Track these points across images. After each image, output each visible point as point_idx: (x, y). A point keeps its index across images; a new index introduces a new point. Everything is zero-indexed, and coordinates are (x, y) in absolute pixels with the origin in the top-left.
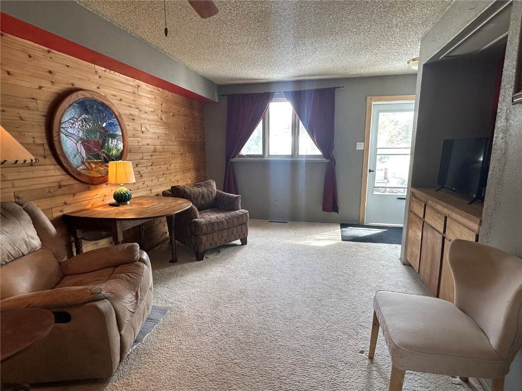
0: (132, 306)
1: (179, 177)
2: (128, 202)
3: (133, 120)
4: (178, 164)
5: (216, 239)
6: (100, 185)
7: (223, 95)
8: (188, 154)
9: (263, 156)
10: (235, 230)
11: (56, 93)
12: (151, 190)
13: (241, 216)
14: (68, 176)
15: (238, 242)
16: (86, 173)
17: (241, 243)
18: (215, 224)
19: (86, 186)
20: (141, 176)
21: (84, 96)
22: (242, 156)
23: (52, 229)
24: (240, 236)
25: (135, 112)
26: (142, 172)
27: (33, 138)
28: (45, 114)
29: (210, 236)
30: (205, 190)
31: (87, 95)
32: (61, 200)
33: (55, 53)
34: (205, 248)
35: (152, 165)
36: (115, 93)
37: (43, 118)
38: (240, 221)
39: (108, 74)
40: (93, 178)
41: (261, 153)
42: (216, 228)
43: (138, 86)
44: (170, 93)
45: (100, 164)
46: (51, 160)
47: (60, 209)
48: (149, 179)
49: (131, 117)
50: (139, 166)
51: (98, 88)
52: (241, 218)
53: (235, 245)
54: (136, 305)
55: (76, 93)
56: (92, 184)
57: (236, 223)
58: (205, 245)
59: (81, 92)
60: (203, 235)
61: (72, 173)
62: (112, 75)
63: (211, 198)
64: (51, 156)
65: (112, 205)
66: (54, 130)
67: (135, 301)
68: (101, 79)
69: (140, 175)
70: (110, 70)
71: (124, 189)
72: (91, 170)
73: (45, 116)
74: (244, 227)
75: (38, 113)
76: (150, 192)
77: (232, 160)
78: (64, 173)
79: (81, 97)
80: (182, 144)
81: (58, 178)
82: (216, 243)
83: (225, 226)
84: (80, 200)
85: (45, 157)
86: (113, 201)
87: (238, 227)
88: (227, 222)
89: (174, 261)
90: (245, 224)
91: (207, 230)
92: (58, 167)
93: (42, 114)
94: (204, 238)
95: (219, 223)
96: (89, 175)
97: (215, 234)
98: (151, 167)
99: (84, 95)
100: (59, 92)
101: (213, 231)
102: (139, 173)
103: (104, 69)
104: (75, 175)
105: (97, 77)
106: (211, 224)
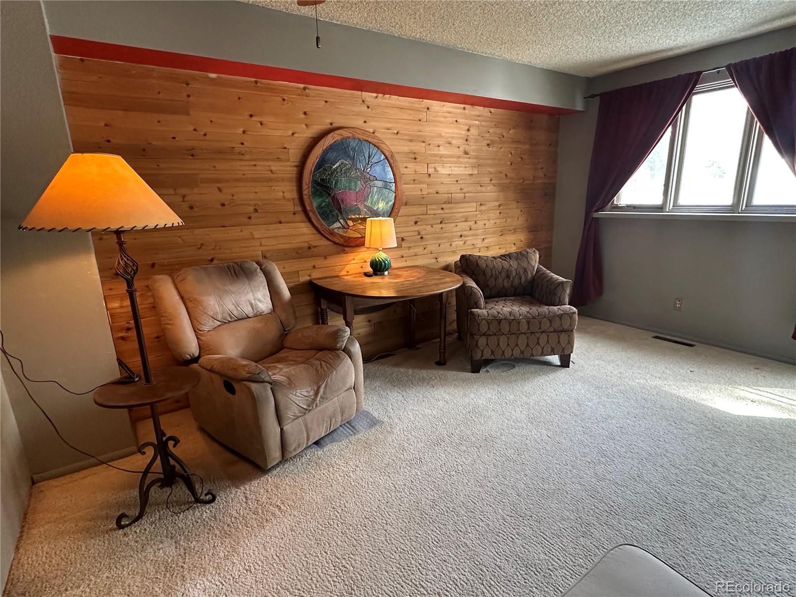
0: (305, 402)
1: (490, 240)
2: (386, 273)
3: (415, 159)
4: (492, 222)
5: (503, 346)
6: (356, 248)
7: (593, 96)
8: (514, 205)
9: (661, 208)
10: (543, 338)
11: (311, 137)
12: (436, 258)
13: (560, 317)
14: (320, 236)
15: (555, 359)
16: (341, 232)
17: (559, 364)
19: (340, 247)
20: (422, 238)
21: (342, 137)
22: (617, 208)
23: (286, 294)
25: (419, 147)
26: (423, 233)
27: (283, 192)
28: (297, 164)
29: (493, 340)
31: (345, 133)
32: (308, 264)
33: (312, 89)
34: (482, 355)
35: (441, 223)
36: (389, 125)
37: (295, 169)
38: (556, 324)
39: (380, 100)
40: (349, 238)
41: (659, 201)
42: (505, 328)
43: (428, 109)
44: (487, 109)
45: (360, 222)
46: (301, 216)
47: (308, 272)
48: (435, 242)
49: (413, 156)
50: (418, 223)
51: (365, 122)
52: (558, 319)
53: (548, 364)
54: (312, 403)
55: (332, 134)
56: (348, 246)
57: (546, 325)
58: (482, 352)
59: (337, 132)
60: (481, 336)
61: (323, 232)
62: (387, 101)
64: (302, 212)
65: (367, 275)
66: (304, 182)
67: (312, 397)
68: (370, 110)
69: (420, 237)
70: (384, 94)
71: (382, 256)
72: (348, 228)
73: (297, 166)
74: (563, 337)
75: (289, 164)
76: (434, 261)
77: (595, 215)
78: (315, 232)
79: (338, 138)
80: (503, 188)
81: (307, 238)
82: (503, 352)
83: (524, 328)
84: (333, 265)
85: (294, 214)
86: (370, 270)
87: (552, 335)
88: (528, 323)
89: (441, 364)
90: (569, 332)
91: (489, 328)
92: (309, 224)
93: (295, 164)
94: (482, 341)
95: (513, 321)
96: (344, 235)
97: (503, 339)
98: (441, 226)
99: (341, 135)
100: (314, 136)
101: (499, 333)
102: (419, 234)
103: (375, 95)
104: (326, 235)
105: (364, 108)
106: (498, 321)
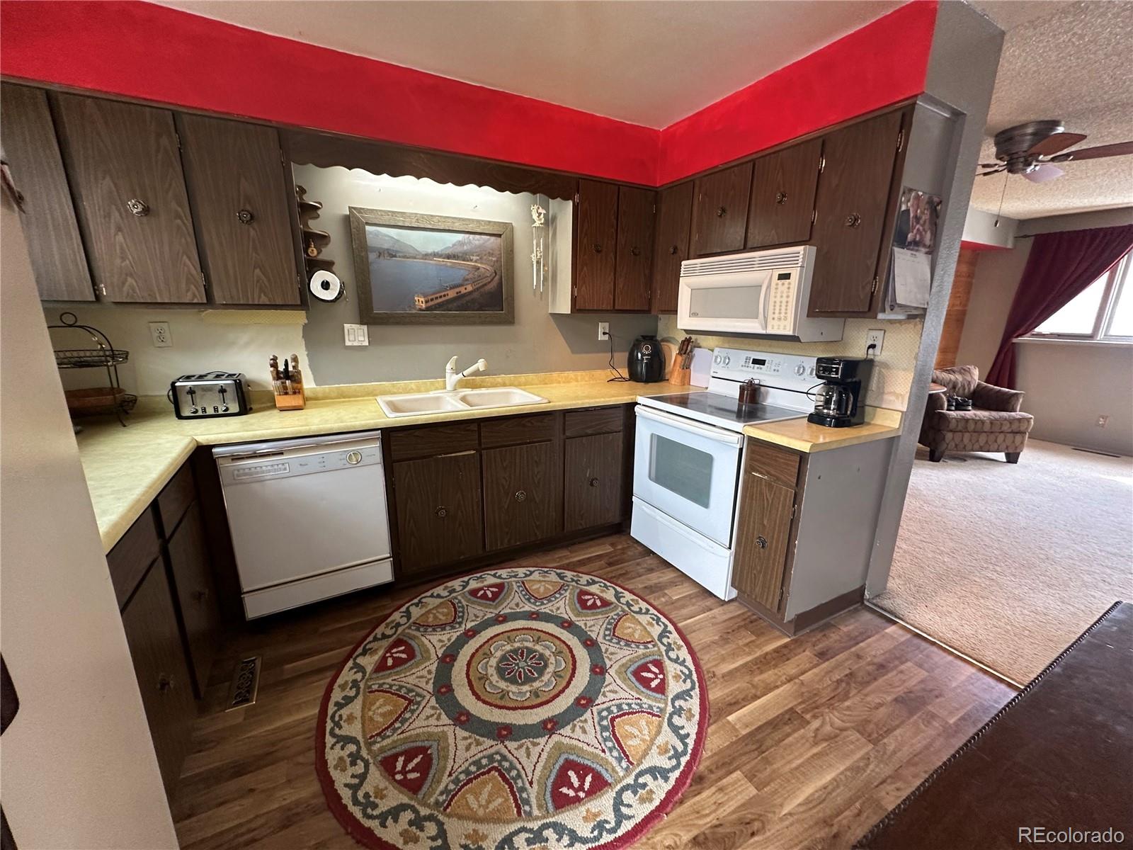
7: (1025, 236)
9: (1092, 337)
17: (1005, 460)
18: (971, 421)
24: (1007, 447)
29: (958, 436)
30: (959, 378)
41: (1088, 331)
52: (1017, 423)
53: (993, 460)
58: (947, 446)
60: (949, 432)
63: (966, 391)
77: (1015, 340)
83: (987, 427)
90: (1024, 434)
